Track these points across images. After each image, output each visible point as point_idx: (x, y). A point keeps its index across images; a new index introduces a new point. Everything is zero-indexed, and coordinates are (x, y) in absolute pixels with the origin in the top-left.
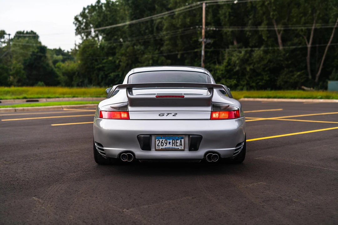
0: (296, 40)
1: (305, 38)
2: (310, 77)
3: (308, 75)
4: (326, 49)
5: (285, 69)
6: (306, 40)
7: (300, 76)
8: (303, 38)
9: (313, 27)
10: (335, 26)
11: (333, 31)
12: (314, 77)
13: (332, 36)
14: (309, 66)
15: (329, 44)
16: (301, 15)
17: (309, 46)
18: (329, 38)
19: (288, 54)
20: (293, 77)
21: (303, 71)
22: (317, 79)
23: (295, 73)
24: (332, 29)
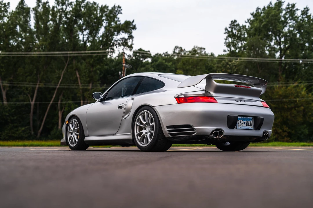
0: (21, 97)
1: (29, 96)
2: (33, 133)
3: (30, 130)
4: (49, 108)
5: (10, 124)
6: (30, 98)
7: (24, 131)
8: (27, 95)
9: (37, 86)
10: (58, 87)
11: (56, 92)
12: (36, 134)
13: (54, 96)
14: (31, 122)
15: (51, 102)
16: (27, 74)
17: (33, 103)
18: (52, 97)
19: (13, 110)
20: (17, 132)
21: (27, 127)
22: (39, 135)
23: (20, 128)
24: (54, 89)
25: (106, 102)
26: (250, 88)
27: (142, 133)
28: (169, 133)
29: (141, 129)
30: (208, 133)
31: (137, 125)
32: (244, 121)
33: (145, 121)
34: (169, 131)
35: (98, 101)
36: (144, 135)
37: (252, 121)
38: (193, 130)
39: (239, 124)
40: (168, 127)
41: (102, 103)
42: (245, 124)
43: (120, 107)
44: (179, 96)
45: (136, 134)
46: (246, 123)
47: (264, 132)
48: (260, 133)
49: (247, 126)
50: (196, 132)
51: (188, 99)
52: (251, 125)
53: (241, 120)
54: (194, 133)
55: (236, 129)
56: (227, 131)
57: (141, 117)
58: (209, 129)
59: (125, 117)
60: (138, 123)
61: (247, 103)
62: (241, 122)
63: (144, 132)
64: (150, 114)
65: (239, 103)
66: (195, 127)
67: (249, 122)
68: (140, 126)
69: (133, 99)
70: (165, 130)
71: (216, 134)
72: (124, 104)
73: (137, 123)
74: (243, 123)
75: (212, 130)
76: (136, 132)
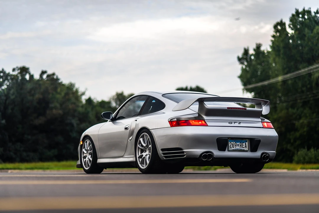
25: (117, 121)
26: (246, 109)
27: (143, 155)
28: (163, 156)
29: (142, 151)
30: (197, 156)
31: (139, 148)
32: (237, 144)
33: (145, 143)
34: (164, 154)
35: (109, 121)
36: (144, 158)
37: (247, 143)
38: (183, 152)
39: (231, 146)
40: (162, 150)
41: (113, 123)
42: (238, 146)
43: (126, 129)
44: (172, 119)
45: (138, 156)
46: (240, 145)
47: (262, 154)
48: (258, 154)
49: (241, 148)
50: (185, 155)
51: (180, 122)
52: (246, 147)
53: (234, 143)
54: (184, 155)
55: (229, 151)
56: (217, 153)
57: (141, 139)
58: (198, 151)
59: (130, 139)
60: (140, 145)
61: (242, 125)
62: (234, 144)
63: (144, 154)
64: (149, 137)
65: (233, 125)
66: (185, 150)
67: (244, 144)
68: (141, 149)
69: (136, 120)
70: (160, 152)
71: (205, 157)
72: (129, 126)
73: (138, 146)
74: (236, 145)
75: (201, 153)
76: (138, 155)
